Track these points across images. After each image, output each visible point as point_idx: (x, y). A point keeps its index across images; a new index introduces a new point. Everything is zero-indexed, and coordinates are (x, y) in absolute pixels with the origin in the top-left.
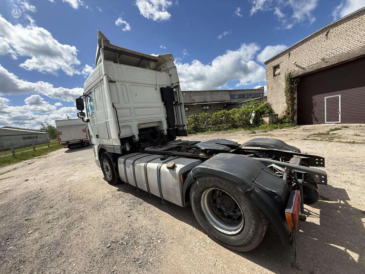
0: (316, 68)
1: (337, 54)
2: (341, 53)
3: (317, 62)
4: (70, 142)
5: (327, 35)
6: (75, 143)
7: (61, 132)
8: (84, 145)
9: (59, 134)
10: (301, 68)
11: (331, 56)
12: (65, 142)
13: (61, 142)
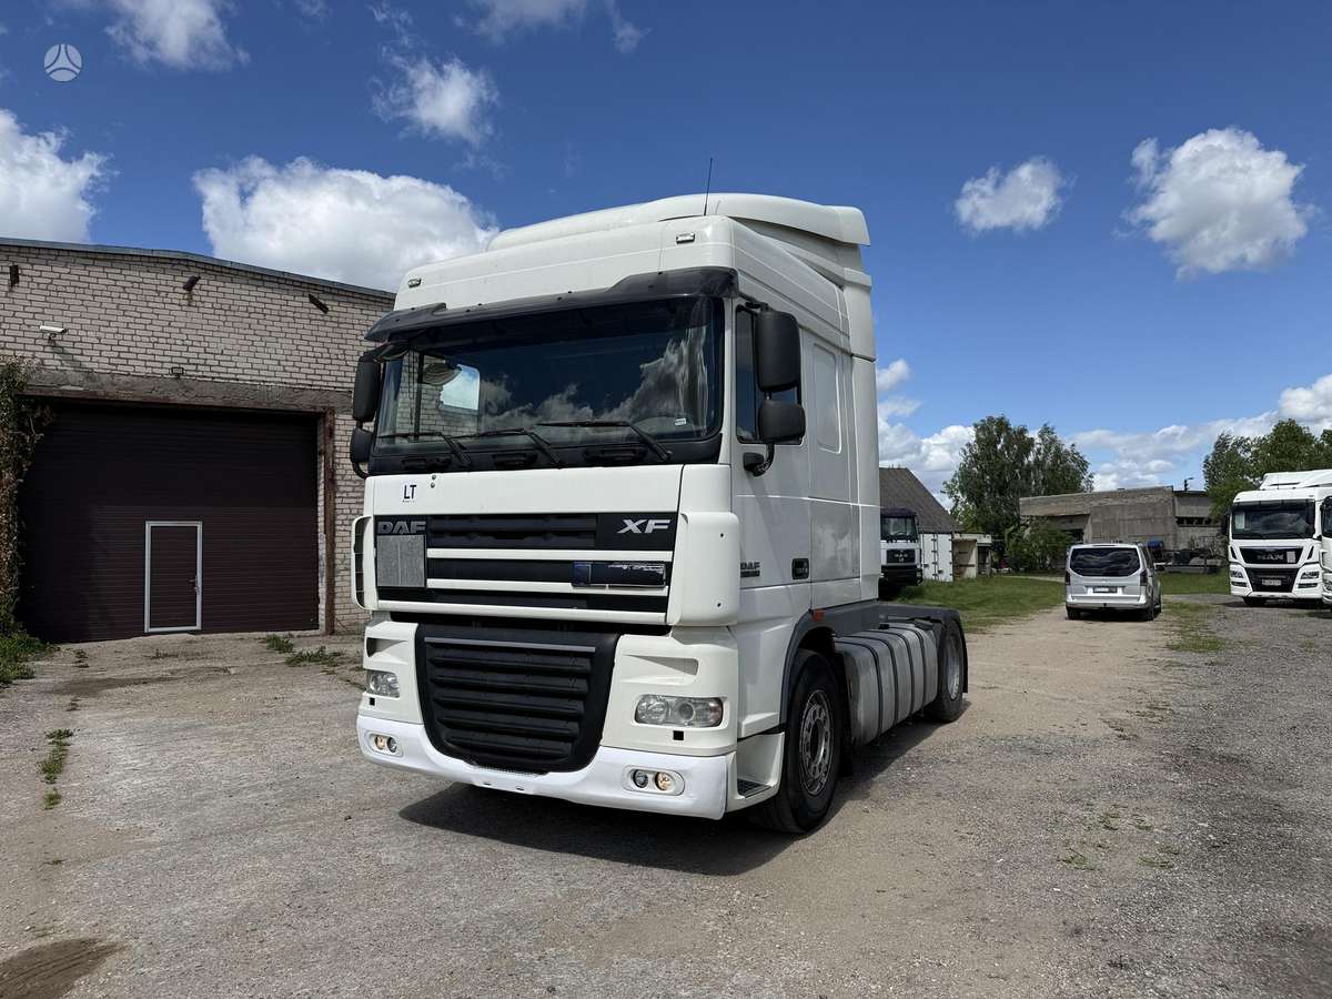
0: (142, 393)
1: (222, 375)
2: (233, 376)
3: (149, 370)
5: (189, 286)
10: (79, 367)
11: (200, 374)
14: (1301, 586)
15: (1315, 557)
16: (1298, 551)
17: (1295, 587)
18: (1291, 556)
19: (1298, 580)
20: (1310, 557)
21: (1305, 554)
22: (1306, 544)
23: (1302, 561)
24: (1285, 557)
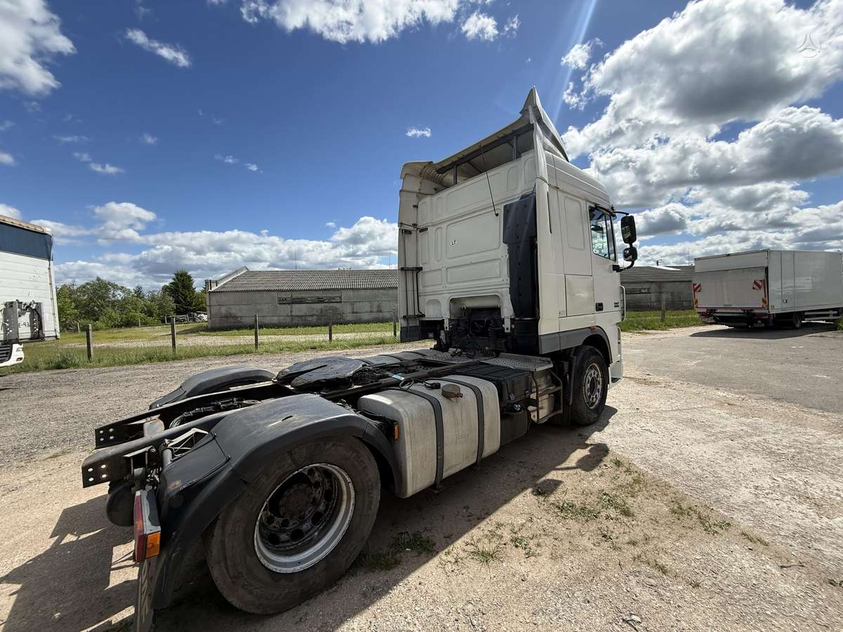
4: (718, 311)
6: (730, 315)
7: (699, 285)
8: (755, 325)
9: (695, 290)
12: (705, 310)
13: (697, 307)
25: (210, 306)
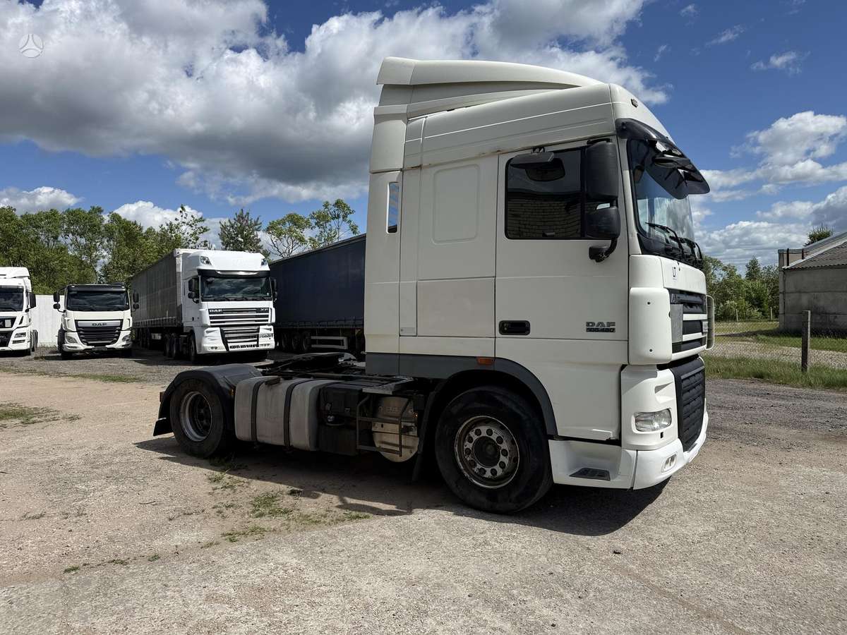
14: (14, 342)
15: (24, 323)
16: (13, 320)
17: (11, 342)
18: (8, 323)
19: (13, 338)
20: (21, 323)
21: (17, 321)
22: (18, 315)
23: (15, 326)
24: (4, 323)
25: (784, 293)
